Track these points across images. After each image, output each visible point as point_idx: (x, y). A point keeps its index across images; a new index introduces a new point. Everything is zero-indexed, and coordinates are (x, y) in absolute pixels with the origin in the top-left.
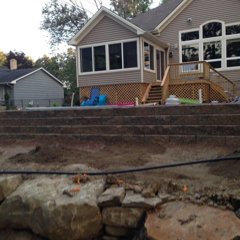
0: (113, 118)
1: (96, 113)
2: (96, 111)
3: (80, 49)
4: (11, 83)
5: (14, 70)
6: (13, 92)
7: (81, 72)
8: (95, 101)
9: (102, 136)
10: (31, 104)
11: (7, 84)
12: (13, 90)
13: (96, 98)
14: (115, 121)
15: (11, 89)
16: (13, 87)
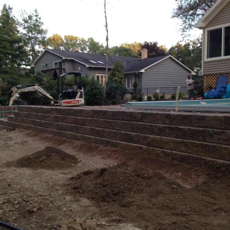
0: (223, 133)
1: (196, 121)
2: (196, 119)
3: (208, 32)
4: (140, 72)
5: (145, 59)
6: (142, 80)
7: (207, 58)
8: (221, 91)
9: (204, 159)
10: (157, 91)
11: (137, 73)
12: (142, 78)
13: (222, 87)
14: (226, 138)
15: (140, 78)
16: (142, 76)
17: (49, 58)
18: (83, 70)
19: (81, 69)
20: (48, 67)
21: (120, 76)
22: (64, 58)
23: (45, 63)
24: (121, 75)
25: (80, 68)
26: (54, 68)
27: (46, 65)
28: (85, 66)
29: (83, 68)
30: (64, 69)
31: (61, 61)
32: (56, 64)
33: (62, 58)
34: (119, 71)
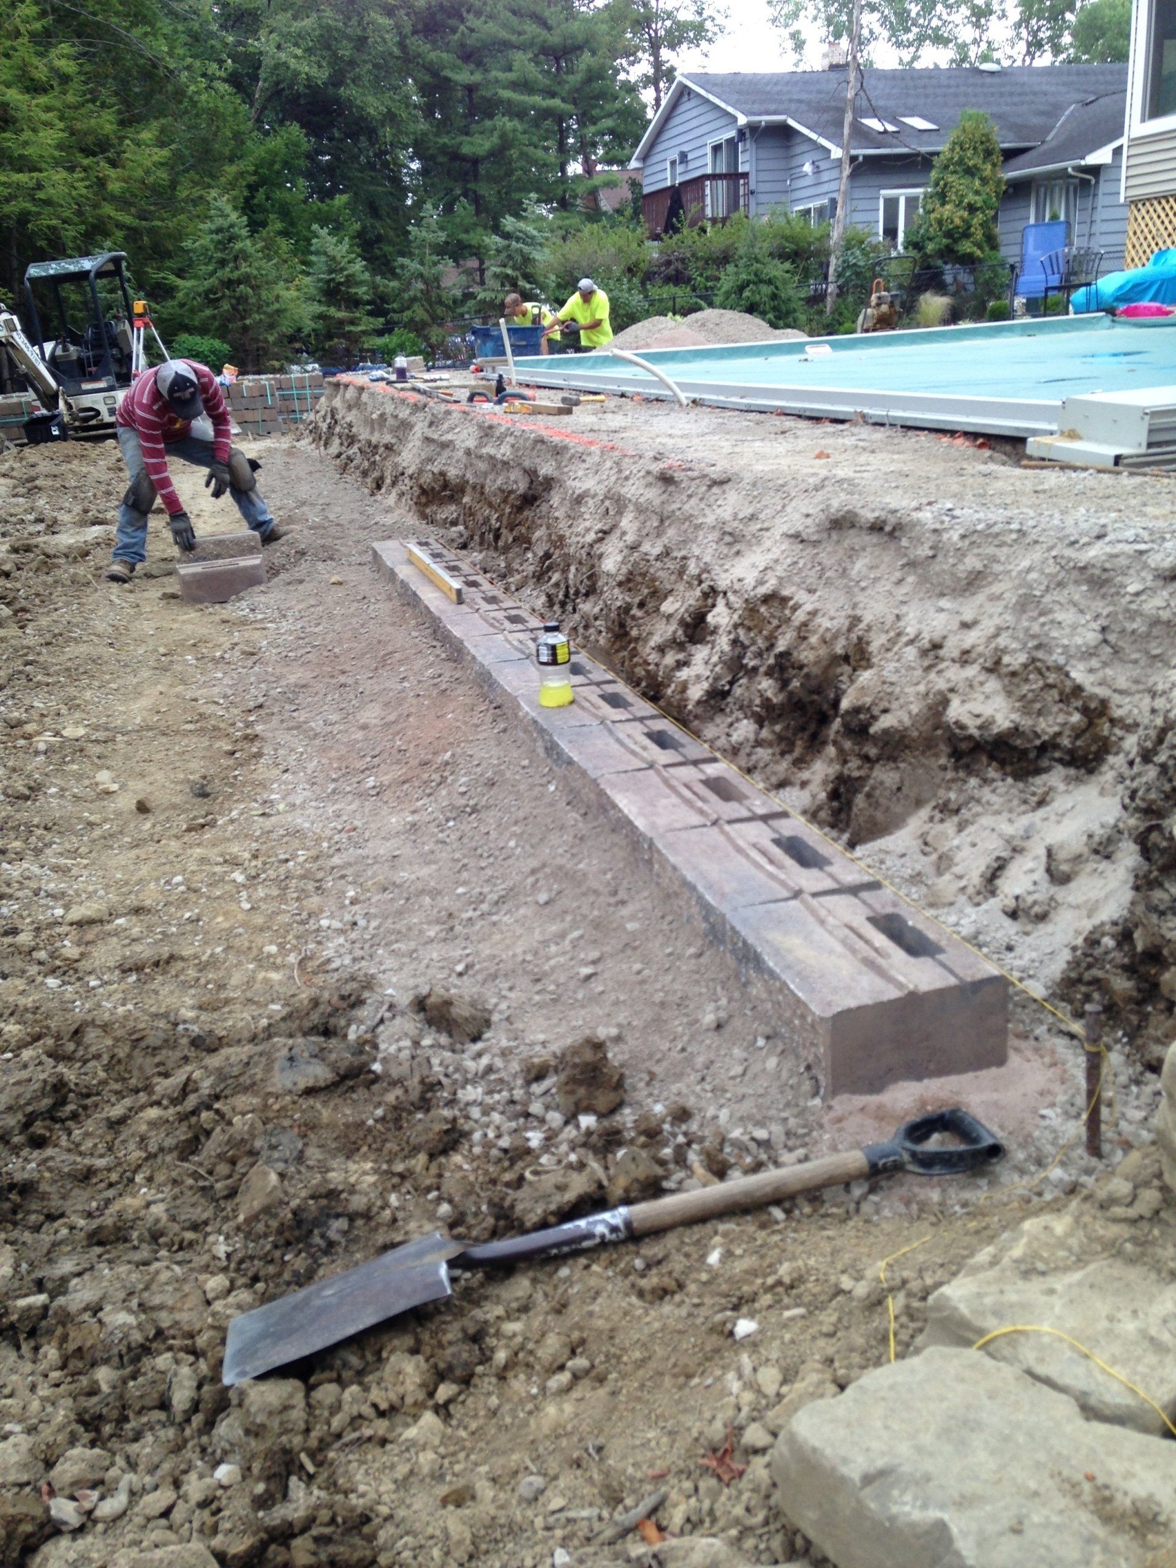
4: (1087, 162)
6: (1095, 208)
7: (1143, 120)
11: (1070, 170)
12: (1097, 194)
15: (1087, 195)
16: (1097, 182)
17: (694, 123)
18: (825, 176)
19: (817, 171)
20: (691, 166)
21: (971, 198)
22: (742, 120)
23: (677, 150)
24: (977, 193)
25: (807, 168)
26: (709, 170)
27: (683, 156)
28: (829, 151)
29: (823, 165)
30: (745, 175)
31: (732, 133)
32: (716, 149)
33: (735, 119)
34: (970, 172)
